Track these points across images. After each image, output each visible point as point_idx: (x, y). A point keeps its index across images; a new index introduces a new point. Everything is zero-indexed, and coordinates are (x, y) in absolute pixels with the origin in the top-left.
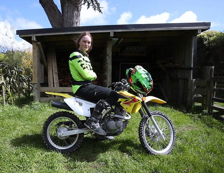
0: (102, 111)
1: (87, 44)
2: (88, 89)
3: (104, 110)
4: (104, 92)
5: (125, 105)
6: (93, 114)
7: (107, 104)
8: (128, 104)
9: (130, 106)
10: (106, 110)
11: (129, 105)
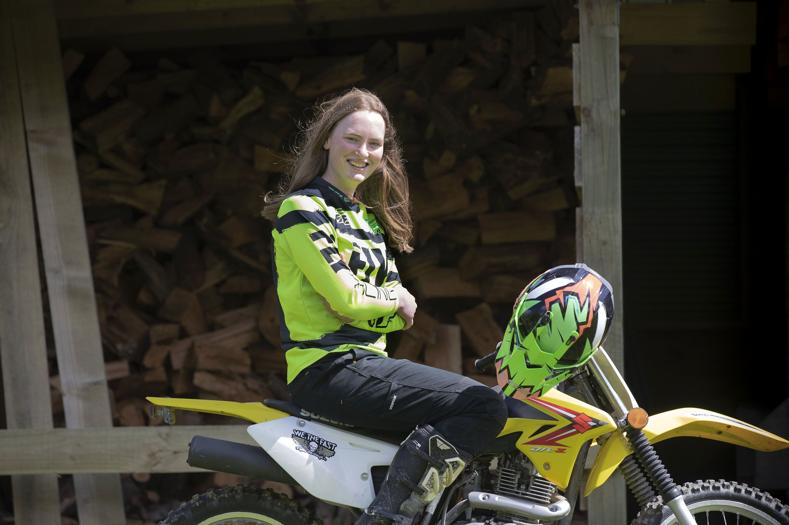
0: (422, 476)
1: (365, 151)
2: (363, 380)
3: (433, 470)
4: (431, 395)
5: (539, 447)
6: (382, 492)
7: (442, 445)
8: (552, 443)
9: (561, 451)
10: (441, 473)
11: (556, 448)
